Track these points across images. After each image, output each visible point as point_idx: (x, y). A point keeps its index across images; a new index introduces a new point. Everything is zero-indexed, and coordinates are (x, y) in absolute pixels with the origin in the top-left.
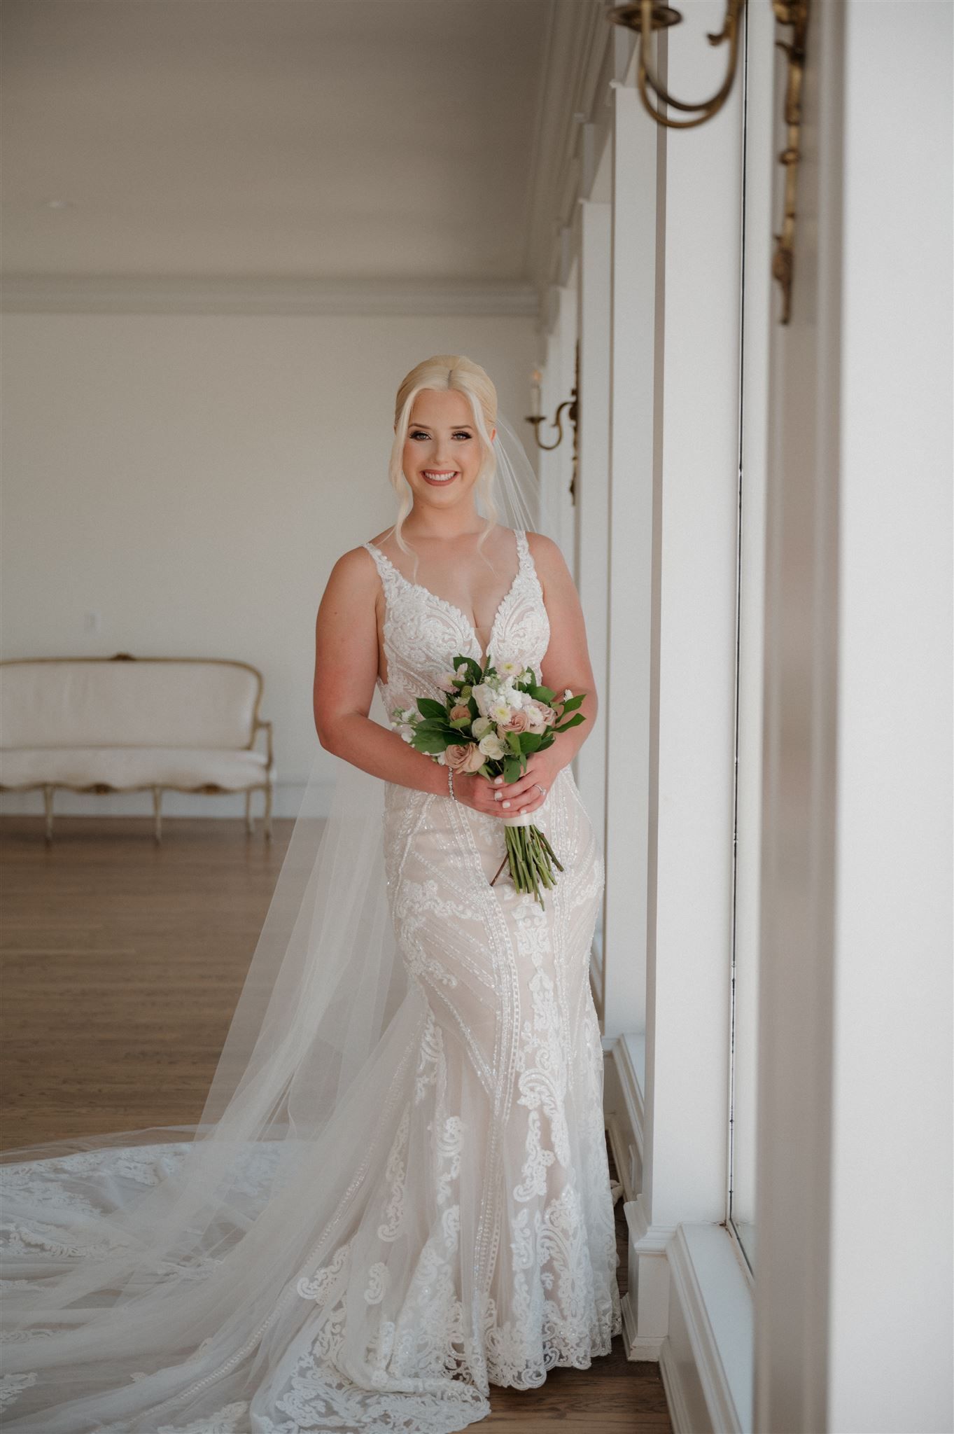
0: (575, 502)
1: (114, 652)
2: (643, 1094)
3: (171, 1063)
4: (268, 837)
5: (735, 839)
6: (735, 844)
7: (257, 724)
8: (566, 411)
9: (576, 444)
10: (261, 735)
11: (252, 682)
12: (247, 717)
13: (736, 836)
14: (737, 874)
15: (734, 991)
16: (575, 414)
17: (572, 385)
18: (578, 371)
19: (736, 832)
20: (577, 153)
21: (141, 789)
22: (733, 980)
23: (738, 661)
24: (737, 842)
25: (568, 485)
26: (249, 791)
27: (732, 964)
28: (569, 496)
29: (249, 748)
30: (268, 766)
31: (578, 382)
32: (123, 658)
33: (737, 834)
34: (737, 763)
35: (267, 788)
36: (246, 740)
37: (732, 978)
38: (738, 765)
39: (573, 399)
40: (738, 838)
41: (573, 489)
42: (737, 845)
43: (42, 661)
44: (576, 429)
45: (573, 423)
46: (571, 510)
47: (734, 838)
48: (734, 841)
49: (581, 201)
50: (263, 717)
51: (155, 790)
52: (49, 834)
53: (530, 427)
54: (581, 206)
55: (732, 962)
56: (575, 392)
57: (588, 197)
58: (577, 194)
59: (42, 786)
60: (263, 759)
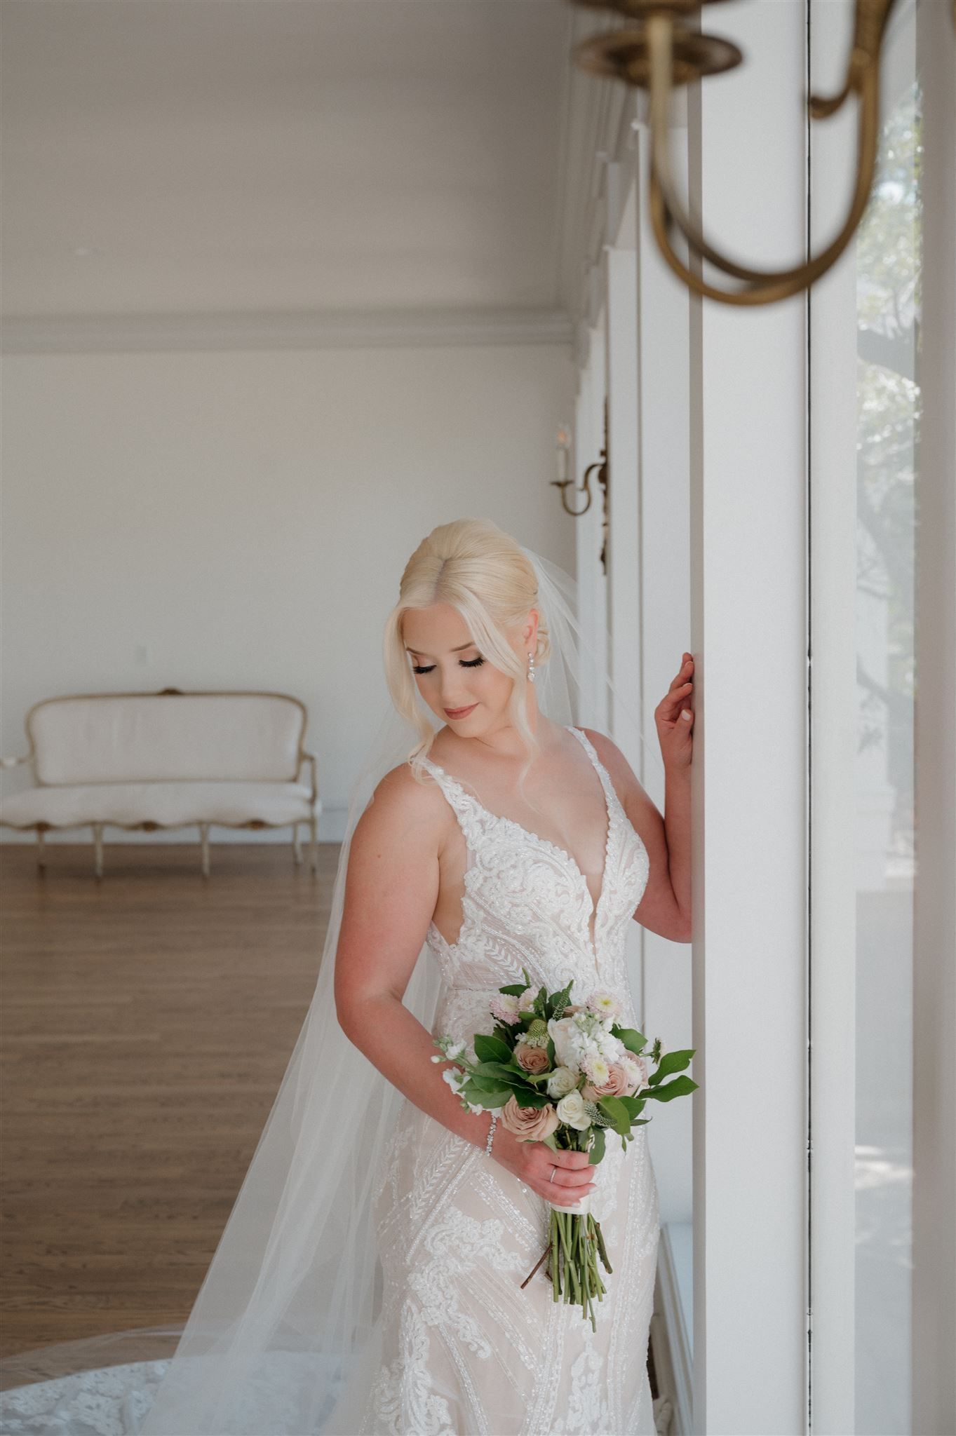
0: (606, 572)
1: (161, 687)
2: (692, 1351)
3: (170, 1217)
4: (314, 870)
5: (809, 1148)
6: (810, 1154)
7: (302, 756)
8: (595, 473)
9: (606, 509)
10: (306, 766)
11: (297, 714)
12: (292, 749)
13: (810, 1144)
14: (812, 1193)
15: (810, 1346)
16: (604, 477)
17: (601, 446)
18: (606, 431)
19: (810, 1139)
20: (602, 193)
21: (188, 824)
22: (810, 1332)
23: (810, 912)
24: (812, 1151)
25: (598, 553)
26: (295, 824)
27: (808, 1311)
28: (599, 565)
29: (295, 780)
30: (312, 801)
31: (607, 443)
32: (171, 692)
33: (812, 1141)
34: (810, 1048)
35: (312, 822)
36: (291, 771)
37: (808, 1331)
38: (812, 1050)
39: (601, 460)
40: (812, 1146)
41: (603, 558)
42: (812, 1155)
43: (92, 697)
44: (606, 493)
45: (603, 486)
46: (602, 580)
47: (807, 1146)
48: (808, 1151)
49: (606, 248)
50: (307, 749)
51: (202, 824)
52: (99, 869)
53: (557, 490)
54: (606, 254)
55: (808, 1309)
56: (604, 453)
57: (613, 243)
58: (602, 242)
59: (93, 824)
60: (307, 793)
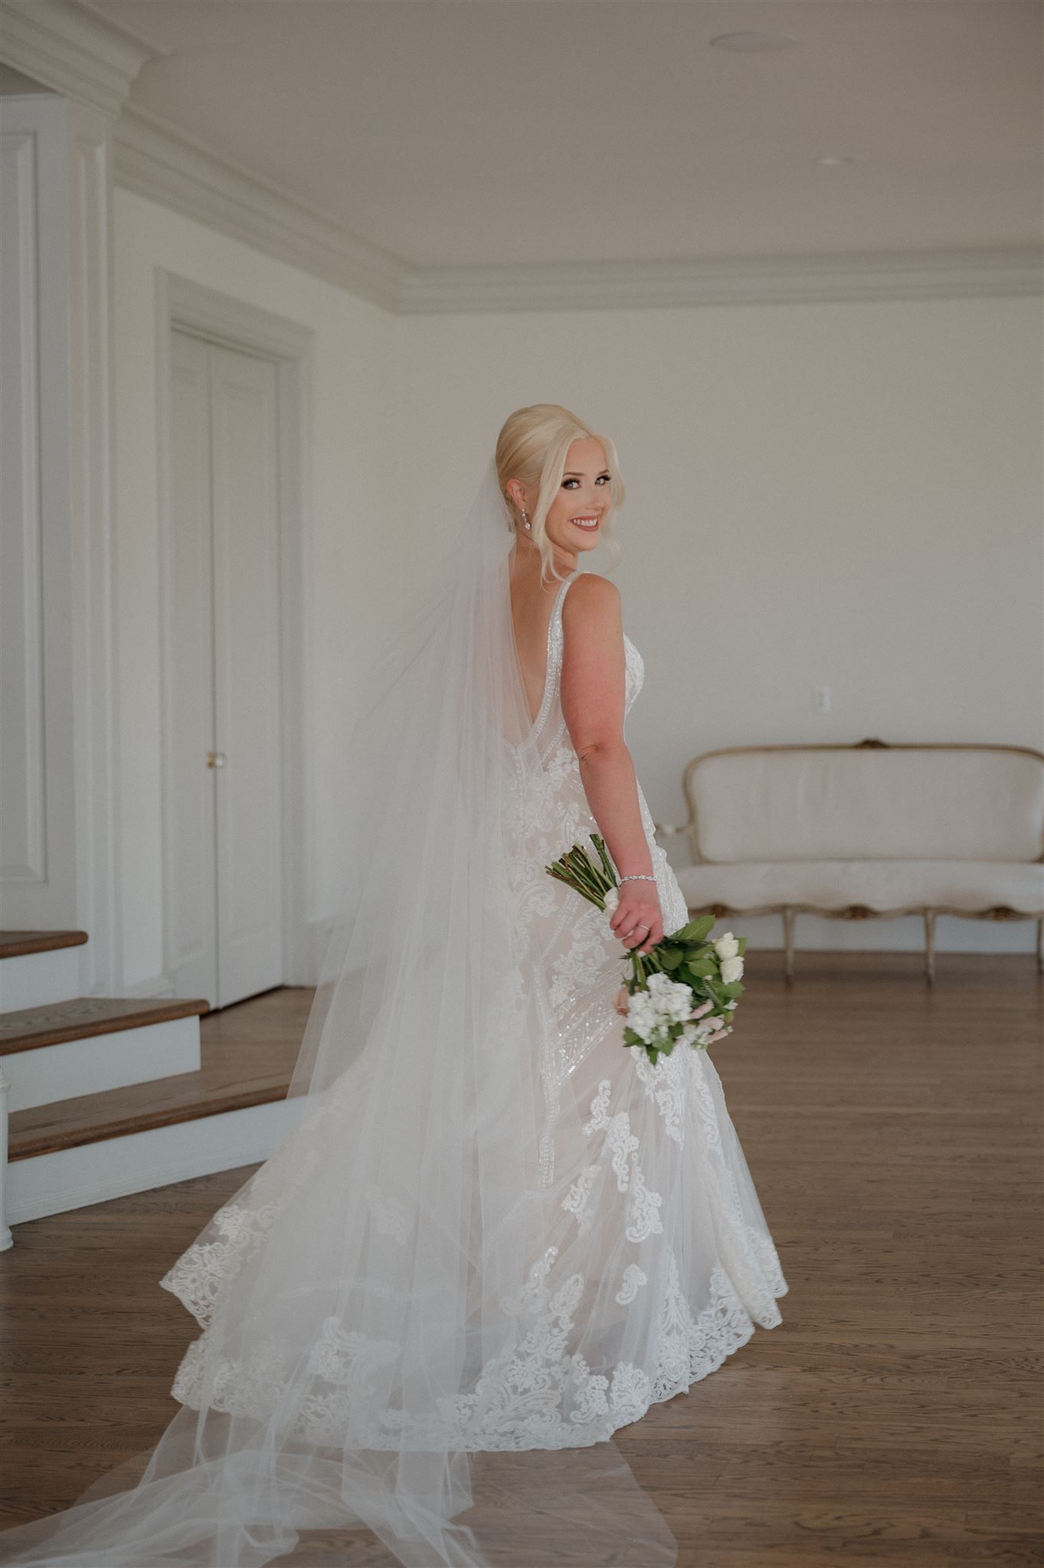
1: (859, 737)
12: (1038, 821)
21: (910, 912)
29: (1041, 861)
32: (873, 744)
36: (1037, 849)
51: (926, 914)
52: (790, 971)
59: (781, 909)
